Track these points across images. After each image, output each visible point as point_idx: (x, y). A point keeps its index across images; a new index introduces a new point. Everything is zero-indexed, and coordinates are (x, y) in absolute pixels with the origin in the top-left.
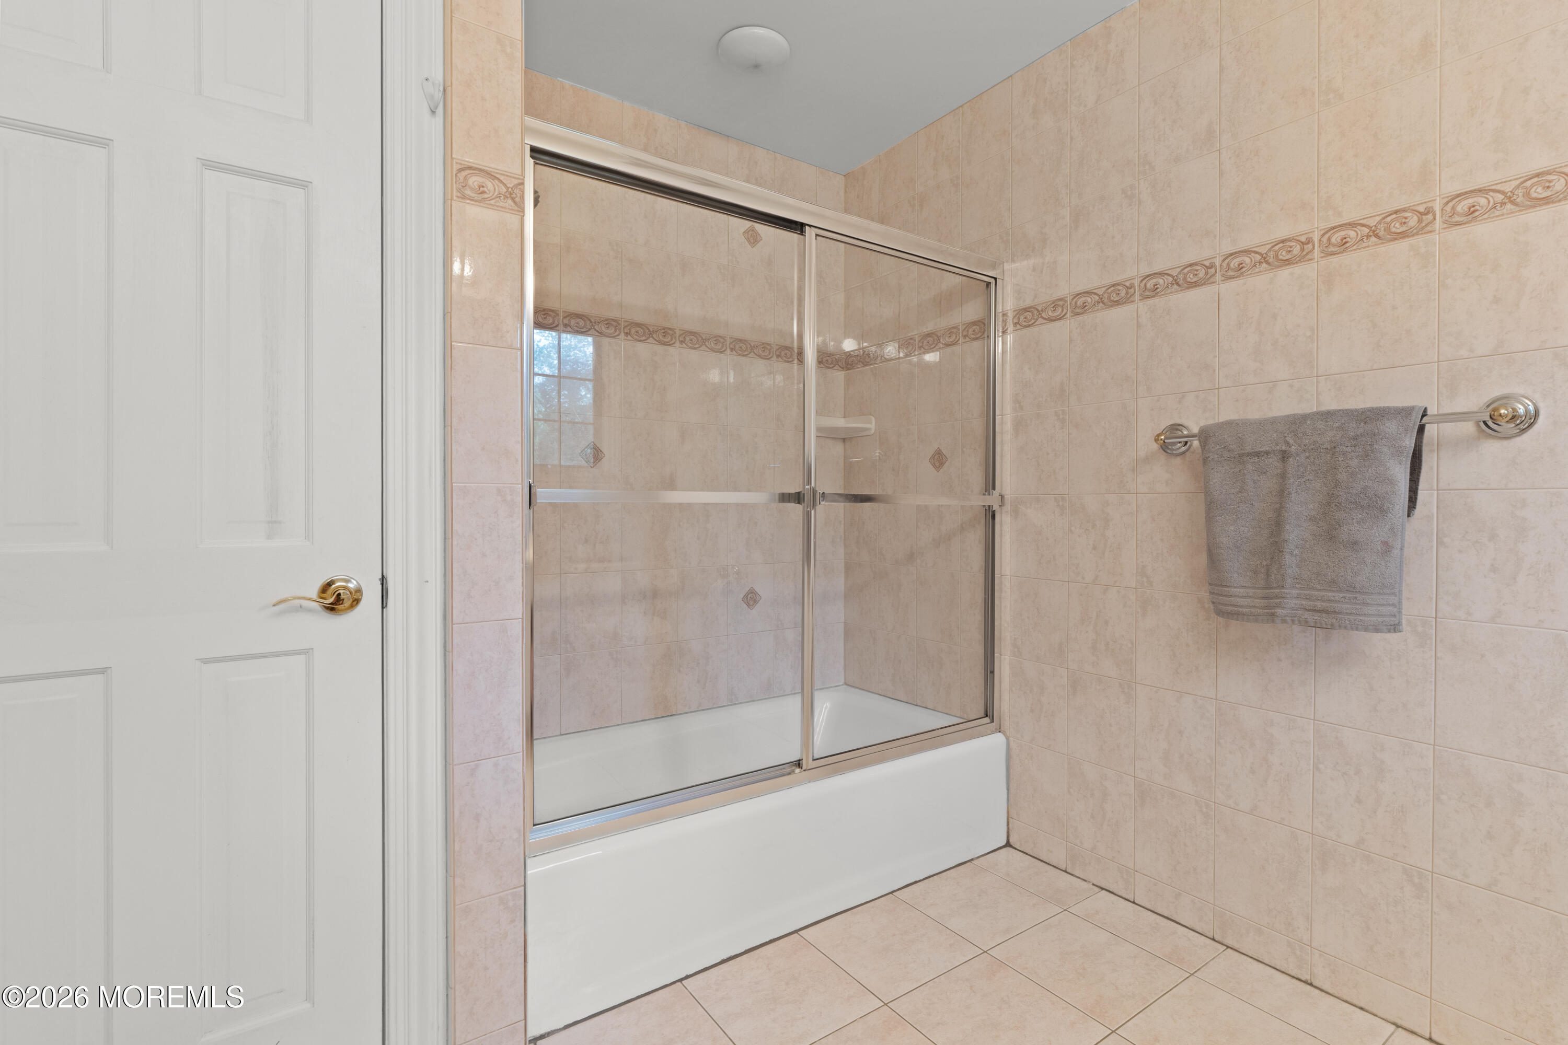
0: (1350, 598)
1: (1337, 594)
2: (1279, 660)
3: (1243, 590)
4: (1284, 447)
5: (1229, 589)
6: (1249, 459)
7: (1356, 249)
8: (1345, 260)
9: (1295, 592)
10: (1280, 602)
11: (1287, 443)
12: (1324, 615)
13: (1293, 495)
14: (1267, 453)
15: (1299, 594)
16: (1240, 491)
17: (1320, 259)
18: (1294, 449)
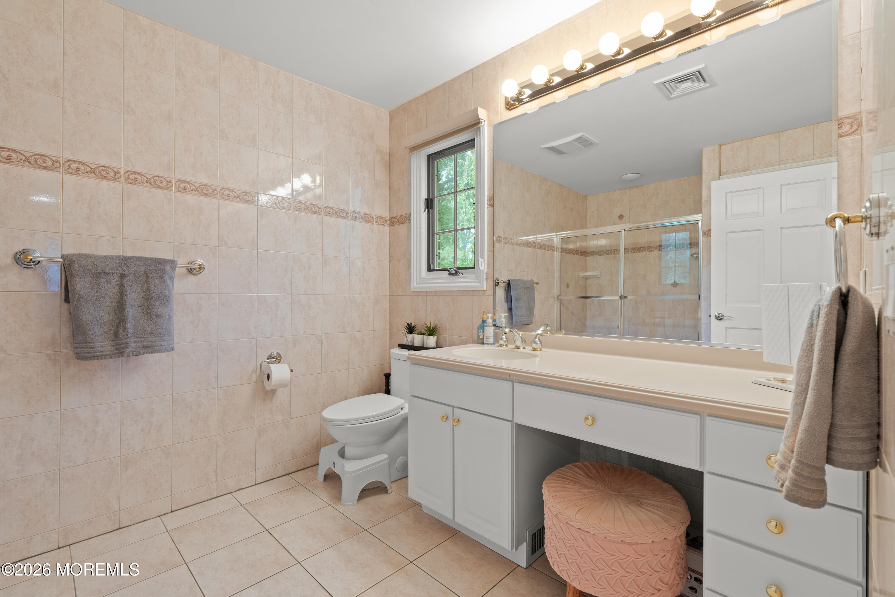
0: (159, 339)
1: (153, 338)
2: (102, 377)
3: (101, 343)
4: (121, 271)
5: (93, 344)
6: (103, 276)
7: (141, 185)
8: (137, 189)
9: (133, 340)
10: (126, 346)
11: (123, 270)
12: (148, 348)
13: (128, 295)
14: (112, 273)
15: (135, 341)
16: (97, 292)
17: (124, 183)
18: (127, 273)
